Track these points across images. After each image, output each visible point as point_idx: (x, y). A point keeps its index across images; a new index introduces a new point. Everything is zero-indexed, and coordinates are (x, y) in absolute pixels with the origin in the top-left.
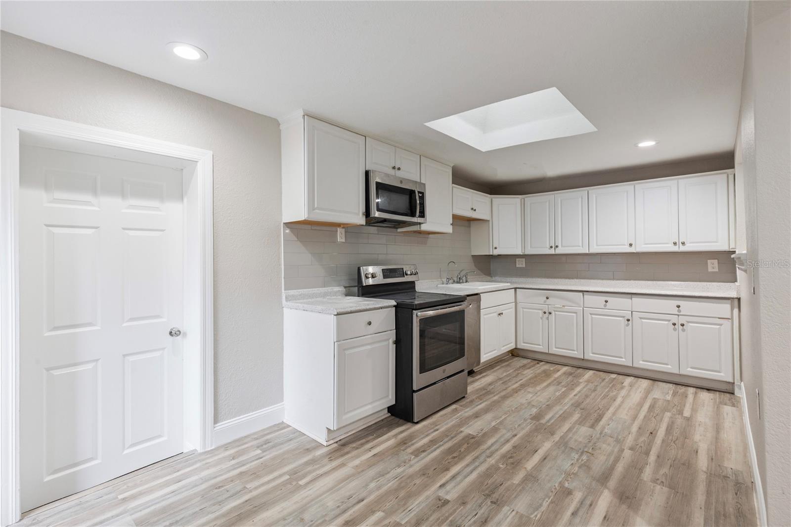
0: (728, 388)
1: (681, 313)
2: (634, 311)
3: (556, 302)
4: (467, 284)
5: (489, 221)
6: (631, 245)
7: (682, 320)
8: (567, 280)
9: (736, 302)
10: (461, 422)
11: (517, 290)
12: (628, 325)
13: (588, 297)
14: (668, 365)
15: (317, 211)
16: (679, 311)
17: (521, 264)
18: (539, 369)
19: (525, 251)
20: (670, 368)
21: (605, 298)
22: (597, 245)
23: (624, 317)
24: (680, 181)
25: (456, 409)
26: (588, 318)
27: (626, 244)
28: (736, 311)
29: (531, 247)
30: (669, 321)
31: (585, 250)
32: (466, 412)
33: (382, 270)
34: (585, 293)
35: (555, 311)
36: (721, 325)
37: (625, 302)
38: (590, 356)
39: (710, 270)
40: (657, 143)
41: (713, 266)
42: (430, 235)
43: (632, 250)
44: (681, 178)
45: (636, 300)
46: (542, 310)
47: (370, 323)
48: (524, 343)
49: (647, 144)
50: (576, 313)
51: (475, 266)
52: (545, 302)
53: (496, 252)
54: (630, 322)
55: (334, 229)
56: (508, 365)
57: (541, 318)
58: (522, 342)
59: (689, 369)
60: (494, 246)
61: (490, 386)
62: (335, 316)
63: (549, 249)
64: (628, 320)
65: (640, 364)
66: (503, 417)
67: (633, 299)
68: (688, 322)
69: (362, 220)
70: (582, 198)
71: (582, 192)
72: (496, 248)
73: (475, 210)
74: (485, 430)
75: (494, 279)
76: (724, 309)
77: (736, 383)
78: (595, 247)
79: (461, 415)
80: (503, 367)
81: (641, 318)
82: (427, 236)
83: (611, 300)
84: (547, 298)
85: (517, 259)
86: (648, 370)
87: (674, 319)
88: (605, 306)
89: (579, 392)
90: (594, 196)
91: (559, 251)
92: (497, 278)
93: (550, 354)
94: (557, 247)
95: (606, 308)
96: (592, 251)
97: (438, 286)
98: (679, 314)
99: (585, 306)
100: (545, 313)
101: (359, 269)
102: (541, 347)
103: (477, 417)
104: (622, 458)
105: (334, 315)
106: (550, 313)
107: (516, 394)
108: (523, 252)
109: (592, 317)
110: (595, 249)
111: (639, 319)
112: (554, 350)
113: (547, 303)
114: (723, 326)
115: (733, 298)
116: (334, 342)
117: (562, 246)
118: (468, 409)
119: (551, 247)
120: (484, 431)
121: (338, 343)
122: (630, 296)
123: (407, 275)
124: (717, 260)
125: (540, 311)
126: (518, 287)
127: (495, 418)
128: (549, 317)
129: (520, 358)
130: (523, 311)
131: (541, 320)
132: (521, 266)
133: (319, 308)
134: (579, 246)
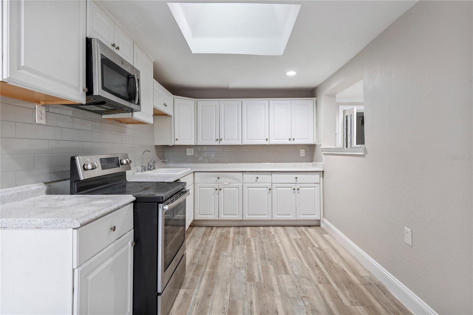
0: (317, 223)
1: (297, 182)
2: (273, 183)
3: (224, 180)
4: (154, 171)
5: (171, 116)
6: (267, 140)
7: (298, 186)
8: (224, 164)
9: (322, 173)
10: (200, 306)
11: (195, 173)
12: (269, 193)
13: (246, 176)
14: (291, 215)
15: (23, 71)
16: (296, 181)
17: (190, 152)
18: (216, 234)
19: (197, 142)
20: (291, 217)
21: (256, 175)
22: (247, 139)
23: (267, 187)
24: (292, 101)
25: (185, 294)
26: (246, 190)
27: (264, 139)
28: (322, 178)
29: (202, 140)
30: (291, 187)
31: (240, 143)
32: (197, 294)
33: (100, 159)
34: (244, 173)
35: (223, 188)
36: (315, 187)
37: (268, 177)
38: (247, 217)
39: (301, 155)
40: (296, 74)
41: (302, 153)
42: (128, 125)
43: (267, 143)
44: (293, 100)
45: (274, 176)
46: (214, 187)
47: (114, 229)
48: (200, 215)
49: (291, 73)
50: (238, 188)
51: (157, 154)
52: (216, 181)
53: (177, 143)
54: (271, 191)
55: (31, 105)
56: (193, 236)
57: (214, 194)
58: (198, 214)
59: (301, 216)
60: (176, 138)
61: (195, 259)
62: (75, 231)
63: (215, 141)
64: (270, 189)
65: (276, 217)
66: (229, 287)
67: (273, 175)
68: (301, 187)
69: (80, 98)
70: (238, 106)
71: (238, 101)
72: (177, 140)
73: (166, 106)
74: (227, 307)
75: (168, 165)
76: (316, 178)
77: (321, 220)
78: (246, 140)
79: (195, 299)
80: (190, 238)
81: (277, 187)
82: (125, 125)
83: (260, 176)
84: (218, 178)
85: (187, 149)
86: (279, 220)
87: (294, 186)
88: (256, 181)
89: (255, 246)
90: (246, 105)
91: (222, 143)
92: (171, 165)
93: (221, 220)
94: (221, 140)
95: (257, 182)
96: (244, 143)
97: (135, 174)
98: (296, 182)
99: (244, 182)
100: (216, 190)
101: (73, 160)
102: (213, 216)
103: (209, 295)
104: (323, 293)
105: (74, 229)
106: (220, 190)
107: (220, 261)
108: (196, 143)
109: (248, 190)
110: (246, 142)
111: (275, 188)
112: (223, 217)
113: (218, 182)
114: (316, 187)
115: (320, 171)
116: (74, 270)
117: (224, 139)
118: (196, 290)
119: (217, 140)
120: (226, 309)
121: (80, 269)
122: (270, 173)
123: (122, 164)
124: (304, 150)
125: (213, 189)
126: (196, 171)
127: (224, 291)
128: (219, 192)
129: (197, 227)
130: (200, 189)
131: (213, 196)
132: (190, 154)
133: (39, 221)
134: (236, 140)
